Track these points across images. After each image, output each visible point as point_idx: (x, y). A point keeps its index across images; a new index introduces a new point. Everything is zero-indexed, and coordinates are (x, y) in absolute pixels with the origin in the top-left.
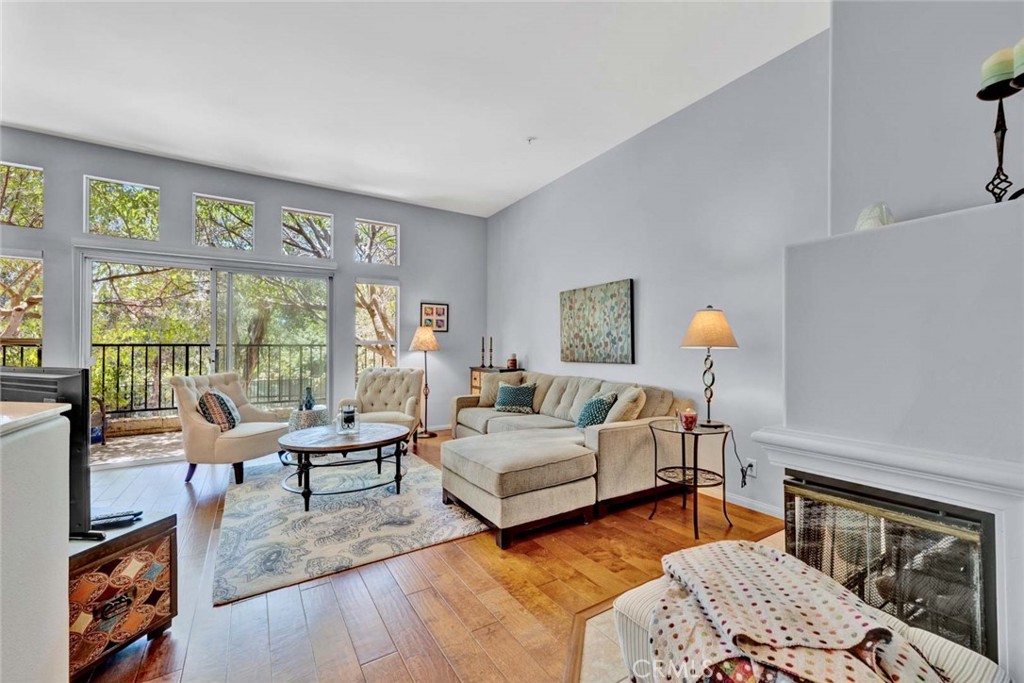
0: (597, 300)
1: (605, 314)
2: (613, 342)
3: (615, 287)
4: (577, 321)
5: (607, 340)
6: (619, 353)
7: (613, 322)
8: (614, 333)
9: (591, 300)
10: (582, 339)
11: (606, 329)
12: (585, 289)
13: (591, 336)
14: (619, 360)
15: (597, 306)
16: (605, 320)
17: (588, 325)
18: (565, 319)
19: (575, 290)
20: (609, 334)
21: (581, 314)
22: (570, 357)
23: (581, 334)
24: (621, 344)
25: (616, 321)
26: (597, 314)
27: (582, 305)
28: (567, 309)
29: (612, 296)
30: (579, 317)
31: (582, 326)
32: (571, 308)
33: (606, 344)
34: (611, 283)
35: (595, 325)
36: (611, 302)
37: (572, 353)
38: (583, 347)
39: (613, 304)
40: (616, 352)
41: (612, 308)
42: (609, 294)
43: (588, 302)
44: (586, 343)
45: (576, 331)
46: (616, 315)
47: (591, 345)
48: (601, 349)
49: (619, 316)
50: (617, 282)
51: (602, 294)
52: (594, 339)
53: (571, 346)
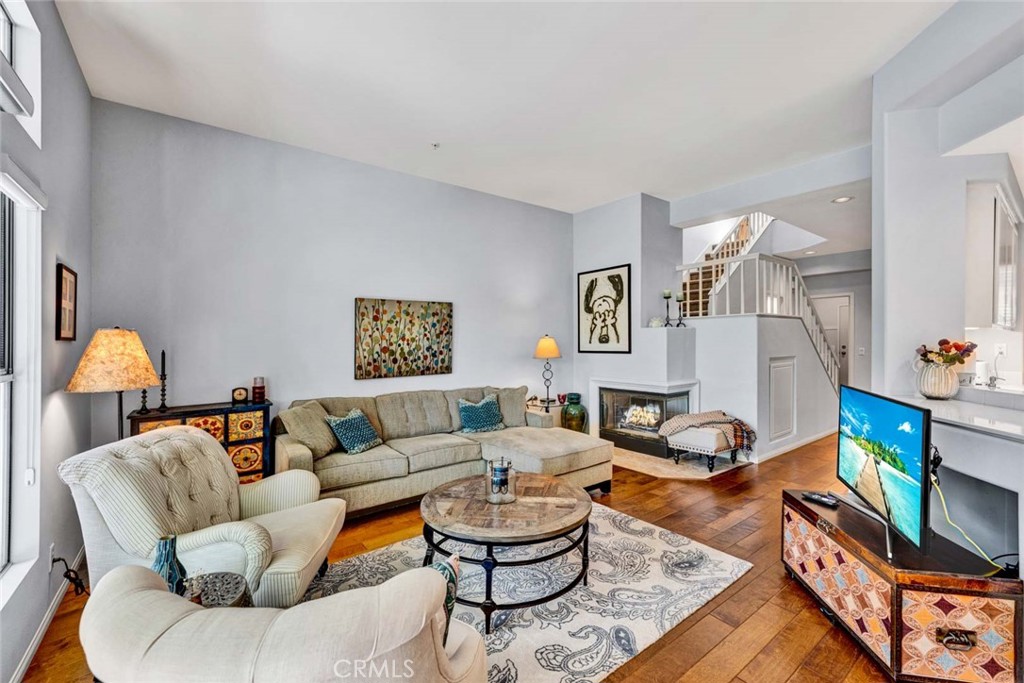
0: (415, 316)
1: (426, 329)
2: (434, 355)
3: (438, 307)
4: (386, 334)
5: (426, 353)
6: (440, 364)
7: (434, 338)
8: (435, 347)
9: (408, 314)
10: (393, 353)
11: (426, 344)
12: (399, 302)
13: (406, 349)
14: (439, 370)
15: (417, 322)
16: (425, 335)
17: (403, 338)
18: (366, 330)
19: (383, 300)
20: (428, 349)
21: (393, 326)
22: (373, 373)
23: (393, 348)
24: (441, 357)
25: (438, 336)
26: (415, 329)
27: (394, 317)
28: (368, 321)
29: (434, 314)
30: (389, 330)
31: (394, 340)
32: (376, 319)
33: (426, 357)
34: (434, 303)
35: (413, 340)
36: (431, 320)
37: (377, 369)
38: (395, 361)
39: (435, 321)
40: (437, 364)
41: (434, 325)
42: (430, 312)
43: (403, 315)
44: (398, 356)
45: (384, 344)
46: (438, 332)
47: (405, 359)
48: (420, 362)
49: (441, 333)
50: (439, 303)
51: (423, 311)
52: (410, 353)
53: (375, 361)
